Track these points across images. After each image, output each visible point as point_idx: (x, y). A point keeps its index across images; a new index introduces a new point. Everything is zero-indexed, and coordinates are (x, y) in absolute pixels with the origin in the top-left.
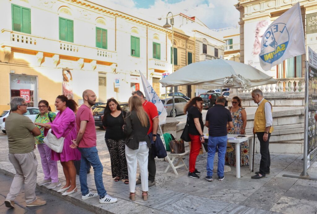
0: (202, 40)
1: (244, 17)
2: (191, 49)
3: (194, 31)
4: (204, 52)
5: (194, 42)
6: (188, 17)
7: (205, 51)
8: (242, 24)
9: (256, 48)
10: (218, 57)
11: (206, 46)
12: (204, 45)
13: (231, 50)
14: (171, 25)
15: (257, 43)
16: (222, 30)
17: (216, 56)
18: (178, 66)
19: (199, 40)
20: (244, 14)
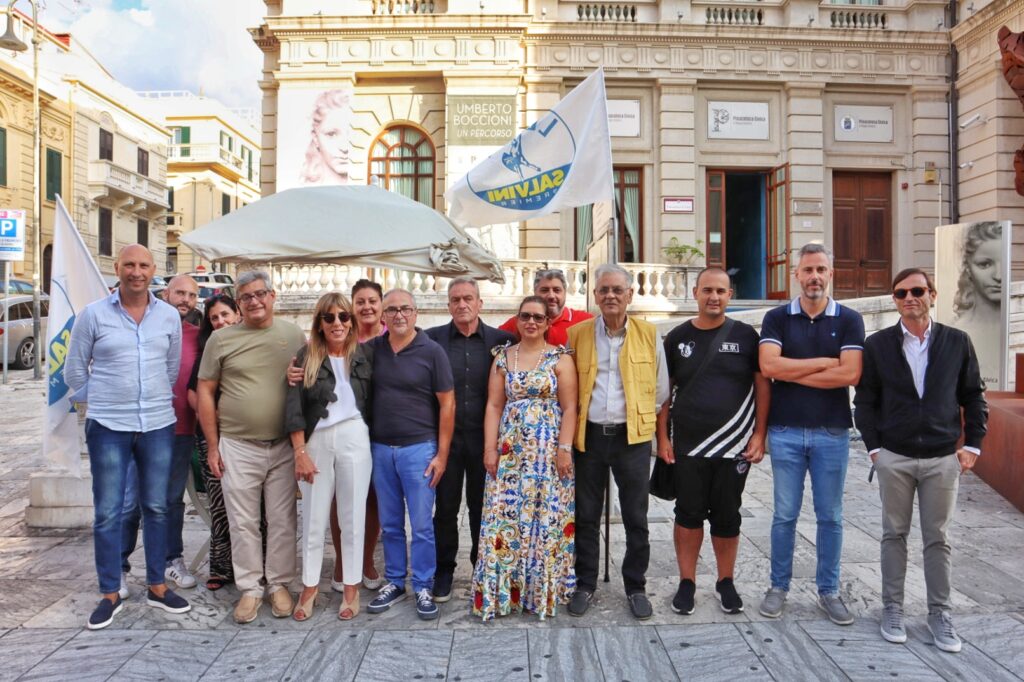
0: (96, 117)
1: (279, 70)
2: (57, 140)
3: (71, 82)
4: (102, 157)
5: (70, 117)
6: (46, 31)
7: (106, 152)
8: (271, 89)
9: (313, 165)
10: (147, 175)
11: (109, 137)
12: (103, 132)
13: (186, 160)
14: (30, 46)
15: (316, 150)
16: (154, 96)
17: (142, 173)
18: (8, 192)
19: (87, 114)
20: (279, 61)
